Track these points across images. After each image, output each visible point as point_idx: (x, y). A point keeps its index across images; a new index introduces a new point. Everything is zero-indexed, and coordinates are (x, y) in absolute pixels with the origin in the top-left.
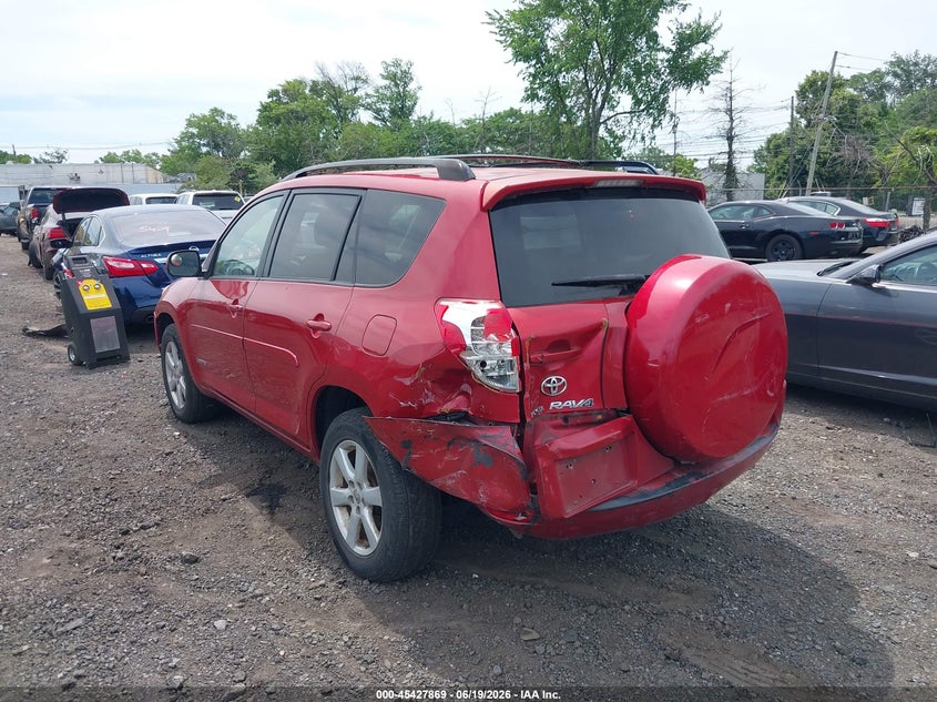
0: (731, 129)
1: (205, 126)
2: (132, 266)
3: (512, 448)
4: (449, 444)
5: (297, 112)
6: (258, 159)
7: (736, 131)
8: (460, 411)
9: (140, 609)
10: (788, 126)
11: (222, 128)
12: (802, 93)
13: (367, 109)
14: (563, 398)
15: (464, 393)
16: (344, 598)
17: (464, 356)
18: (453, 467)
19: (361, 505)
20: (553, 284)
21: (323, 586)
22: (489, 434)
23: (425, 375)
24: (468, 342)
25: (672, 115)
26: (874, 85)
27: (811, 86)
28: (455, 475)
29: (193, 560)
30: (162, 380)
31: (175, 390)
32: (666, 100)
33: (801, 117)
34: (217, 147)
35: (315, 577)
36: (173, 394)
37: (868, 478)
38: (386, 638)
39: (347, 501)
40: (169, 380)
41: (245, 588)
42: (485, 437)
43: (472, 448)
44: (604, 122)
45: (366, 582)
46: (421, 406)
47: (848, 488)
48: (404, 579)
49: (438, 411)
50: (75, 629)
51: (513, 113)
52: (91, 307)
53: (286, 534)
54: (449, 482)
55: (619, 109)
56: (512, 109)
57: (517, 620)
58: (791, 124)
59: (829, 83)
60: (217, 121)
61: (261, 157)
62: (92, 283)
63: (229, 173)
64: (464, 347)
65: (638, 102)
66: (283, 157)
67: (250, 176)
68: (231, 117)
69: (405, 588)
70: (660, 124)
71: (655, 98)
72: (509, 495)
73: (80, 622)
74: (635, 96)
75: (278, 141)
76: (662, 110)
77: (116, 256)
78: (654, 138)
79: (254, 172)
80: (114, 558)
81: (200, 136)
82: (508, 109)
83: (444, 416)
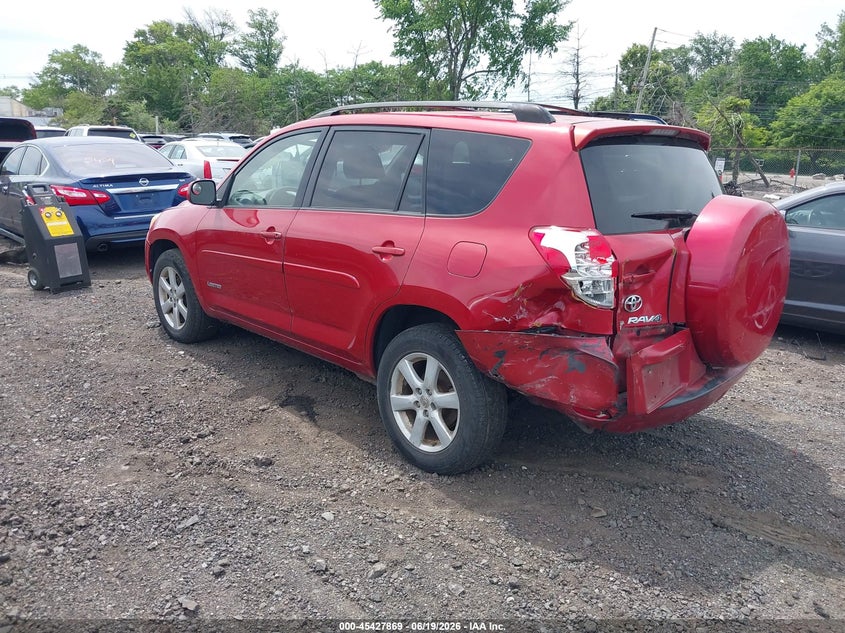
0: (577, 90)
1: (69, 63)
2: (83, 195)
3: (608, 355)
4: (543, 352)
5: (164, 53)
6: (130, 98)
7: (581, 93)
8: (551, 325)
9: (244, 506)
10: (612, 91)
11: (85, 65)
12: (624, 62)
13: (234, 54)
14: (638, 314)
15: (558, 310)
16: (423, 488)
17: (567, 277)
18: (543, 373)
19: (430, 409)
20: (633, 216)
21: (398, 479)
22: (587, 344)
23: (522, 295)
24: (573, 263)
25: (524, 76)
26: (681, 59)
27: (632, 57)
28: (544, 380)
29: (268, 463)
30: (152, 303)
31: (171, 311)
32: (518, 62)
33: (624, 83)
34: (82, 83)
35: (387, 473)
36: (166, 316)
37: (788, 384)
38: (481, 520)
39: (412, 407)
40: (162, 303)
41: (329, 484)
42: (585, 347)
43: (566, 357)
44: (465, 79)
45: (435, 475)
46: (515, 321)
47: (778, 392)
48: (468, 472)
49: (530, 326)
50: (193, 525)
51: (375, 66)
52: (54, 233)
53: (338, 438)
54: (539, 386)
55: (479, 68)
56: (373, 62)
57: (581, 502)
58: (615, 89)
59: (649, 55)
60: (81, 58)
61: (134, 96)
62: (54, 210)
63: (102, 109)
64: (567, 269)
65: (494, 62)
66: (155, 97)
67: (124, 114)
68: (96, 54)
69: (472, 479)
70: (513, 82)
71: (510, 59)
72: (598, 396)
73: (195, 518)
74: (492, 56)
75: (150, 82)
76: (515, 70)
77: (66, 185)
78: (505, 96)
79: (127, 110)
80: (192, 463)
81: (63, 72)
82: (369, 62)
83: (535, 329)
